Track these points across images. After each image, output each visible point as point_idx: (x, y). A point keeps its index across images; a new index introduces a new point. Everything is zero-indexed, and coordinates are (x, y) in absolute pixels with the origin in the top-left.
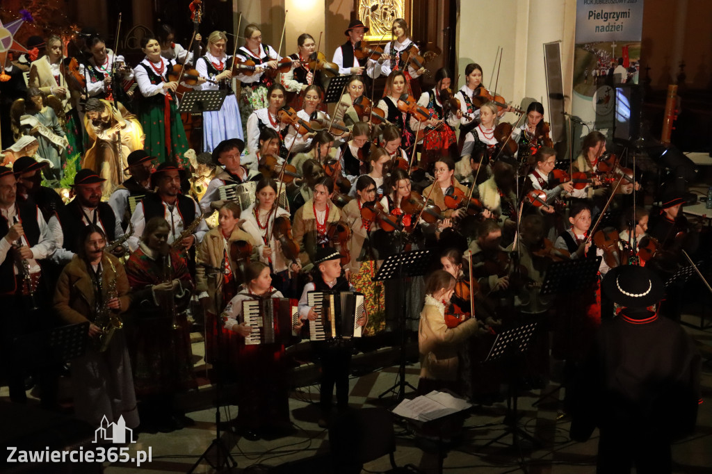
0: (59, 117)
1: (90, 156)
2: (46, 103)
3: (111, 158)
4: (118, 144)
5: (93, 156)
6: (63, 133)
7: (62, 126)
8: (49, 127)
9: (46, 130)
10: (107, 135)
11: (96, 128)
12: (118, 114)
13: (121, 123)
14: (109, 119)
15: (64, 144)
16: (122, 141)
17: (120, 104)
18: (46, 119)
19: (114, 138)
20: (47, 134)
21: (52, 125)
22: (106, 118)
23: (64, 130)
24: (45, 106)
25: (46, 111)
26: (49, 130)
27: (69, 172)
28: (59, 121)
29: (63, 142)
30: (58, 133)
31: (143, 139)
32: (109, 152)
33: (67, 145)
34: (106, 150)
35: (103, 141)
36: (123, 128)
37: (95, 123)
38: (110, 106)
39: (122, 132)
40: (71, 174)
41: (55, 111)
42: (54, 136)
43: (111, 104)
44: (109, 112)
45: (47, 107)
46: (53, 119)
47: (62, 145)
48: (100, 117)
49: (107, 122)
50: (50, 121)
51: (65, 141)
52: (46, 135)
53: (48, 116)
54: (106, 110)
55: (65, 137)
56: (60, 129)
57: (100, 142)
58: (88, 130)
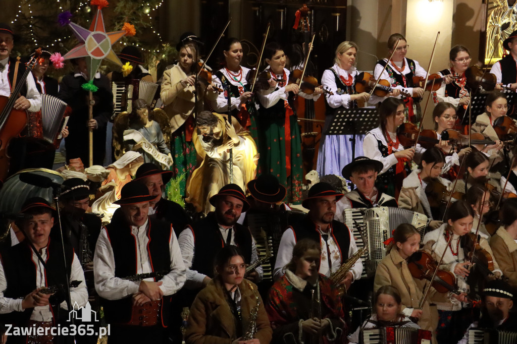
0: (164, 133)
1: (196, 176)
2: (152, 117)
3: (220, 179)
4: (228, 164)
5: (200, 177)
6: (168, 150)
7: (166, 143)
8: (154, 144)
9: (150, 147)
10: (217, 154)
11: (206, 145)
12: (231, 130)
13: (235, 140)
14: (221, 135)
15: (169, 164)
16: (234, 160)
17: (234, 119)
18: (151, 134)
19: (225, 156)
20: (152, 151)
21: (157, 141)
22: (217, 134)
23: (168, 148)
24: (150, 121)
25: (151, 125)
26: (153, 147)
27: (172, 194)
28: (164, 138)
29: (167, 161)
30: (162, 151)
31: (256, 159)
32: (218, 173)
33: (171, 164)
34: (215, 170)
35: (212, 160)
36: (236, 145)
37: (206, 139)
38: (223, 120)
39: (235, 150)
40: (175, 196)
41: (160, 126)
42: (158, 153)
43: (225, 118)
44: (222, 127)
45: (152, 121)
46: (158, 135)
47: (166, 164)
48: (212, 133)
49: (218, 138)
50: (155, 137)
51: (170, 159)
52: (150, 153)
53: (154, 131)
54: (219, 125)
55: (170, 155)
56: (165, 146)
57: (209, 160)
58: (197, 147)
